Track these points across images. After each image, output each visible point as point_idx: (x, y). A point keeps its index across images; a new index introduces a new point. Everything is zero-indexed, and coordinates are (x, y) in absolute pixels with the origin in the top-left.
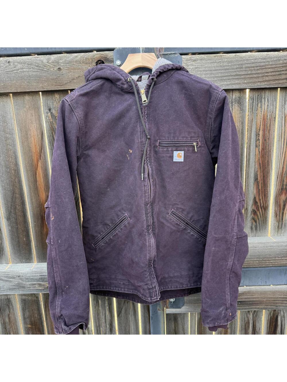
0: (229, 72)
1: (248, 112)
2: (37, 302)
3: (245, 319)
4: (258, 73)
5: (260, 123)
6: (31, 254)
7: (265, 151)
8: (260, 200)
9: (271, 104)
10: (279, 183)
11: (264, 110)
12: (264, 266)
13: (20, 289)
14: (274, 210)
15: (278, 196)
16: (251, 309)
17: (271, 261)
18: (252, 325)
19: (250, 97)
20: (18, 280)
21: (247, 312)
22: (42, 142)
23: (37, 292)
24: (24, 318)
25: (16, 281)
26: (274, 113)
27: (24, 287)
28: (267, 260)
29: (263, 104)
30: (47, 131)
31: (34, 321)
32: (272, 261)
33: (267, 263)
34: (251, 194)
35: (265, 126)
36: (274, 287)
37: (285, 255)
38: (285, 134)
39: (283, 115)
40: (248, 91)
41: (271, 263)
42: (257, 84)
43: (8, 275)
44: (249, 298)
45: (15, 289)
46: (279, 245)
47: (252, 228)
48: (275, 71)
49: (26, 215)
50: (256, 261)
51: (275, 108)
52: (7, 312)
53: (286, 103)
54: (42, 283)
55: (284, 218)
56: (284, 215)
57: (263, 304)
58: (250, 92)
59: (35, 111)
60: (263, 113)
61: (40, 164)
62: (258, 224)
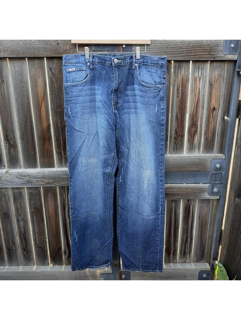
0: (160, 50)
1: (173, 75)
2: (39, 194)
3: (170, 206)
4: (178, 51)
5: (180, 82)
6: (36, 162)
7: (183, 100)
8: (179, 130)
9: (186, 71)
10: (191, 120)
11: (183, 74)
12: (180, 171)
13: (28, 184)
14: (187, 138)
15: (190, 128)
17: (184, 168)
18: (174, 211)
19: (174, 66)
20: (28, 178)
22: (45, 89)
23: (40, 186)
24: (30, 206)
25: (26, 179)
26: (188, 76)
27: (32, 183)
28: (182, 167)
29: (182, 71)
30: (48, 83)
31: (37, 207)
32: (185, 168)
33: (182, 170)
34: (174, 127)
35: (182, 85)
36: (186, 185)
37: (193, 165)
38: (195, 90)
39: (194, 78)
41: (185, 169)
42: (177, 57)
43: (22, 174)
44: (171, 192)
45: (26, 183)
46: (190, 158)
47: (174, 149)
48: (188, 50)
49: (34, 137)
50: (176, 168)
51: (188, 73)
52: (19, 201)
53: (196, 70)
54: (44, 180)
55: (194, 143)
56: (194, 141)
57: (180, 195)
58: (174, 62)
59: (41, 70)
60: (181, 76)
61: (44, 104)
62: (178, 146)
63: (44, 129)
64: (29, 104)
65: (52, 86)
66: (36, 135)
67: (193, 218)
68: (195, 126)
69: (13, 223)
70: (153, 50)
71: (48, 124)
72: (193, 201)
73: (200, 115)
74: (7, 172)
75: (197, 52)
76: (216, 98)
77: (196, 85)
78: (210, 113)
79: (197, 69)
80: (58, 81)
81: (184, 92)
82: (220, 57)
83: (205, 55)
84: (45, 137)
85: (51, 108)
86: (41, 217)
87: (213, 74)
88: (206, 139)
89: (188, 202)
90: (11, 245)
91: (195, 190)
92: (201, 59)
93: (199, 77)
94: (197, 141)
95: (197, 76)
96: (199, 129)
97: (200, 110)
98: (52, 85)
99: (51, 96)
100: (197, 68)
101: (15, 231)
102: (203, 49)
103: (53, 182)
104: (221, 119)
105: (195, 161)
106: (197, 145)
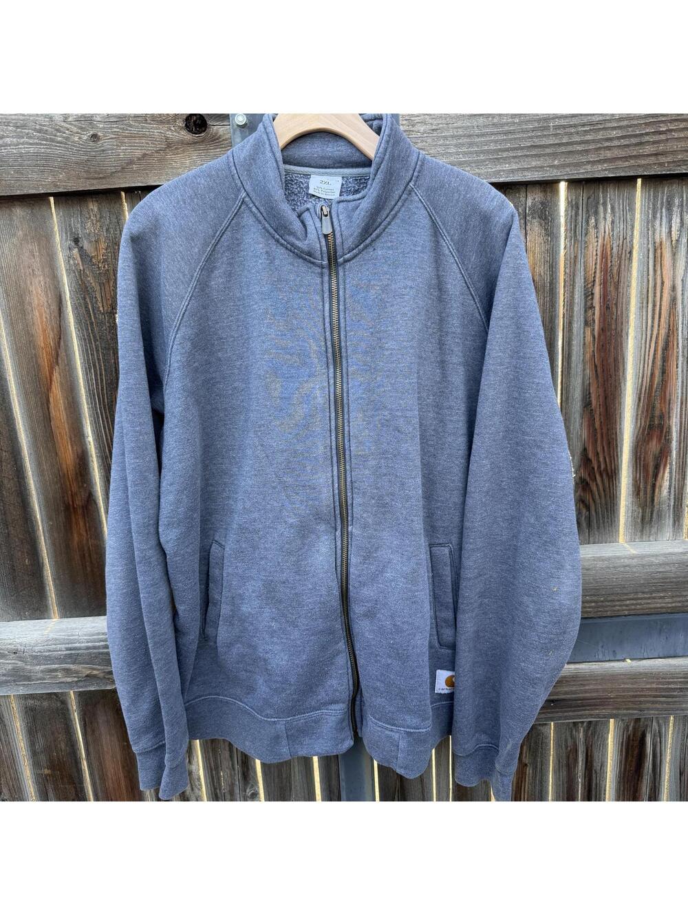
0: (515, 139)
1: (566, 238)
3: (566, 741)
4: (587, 142)
5: (594, 267)
6: (46, 598)
7: (608, 334)
8: (598, 454)
9: (620, 218)
10: (642, 412)
11: (605, 232)
12: (609, 614)
13: (18, 683)
14: (631, 479)
15: (640, 444)
16: (580, 718)
17: (625, 603)
18: (585, 754)
19: (568, 203)
20: (13, 661)
21: (571, 725)
22: (60, 321)
23: (60, 688)
24: (34, 754)
25: (8, 664)
26: (628, 241)
27: (29, 679)
28: (616, 598)
29: (601, 219)
30: (70, 294)
31: (59, 759)
32: (628, 602)
33: (618, 608)
34: (575, 440)
35: (605, 274)
36: (635, 663)
37: (660, 587)
38: (655, 292)
39: (650, 246)
40: (563, 186)
41: (627, 606)
42: (584, 167)
44: (575, 692)
45: (6, 682)
46: (645, 562)
48: (629, 135)
49: (29, 503)
50: (591, 602)
51: (629, 227)
53: (658, 215)
54: (72, 667)
55: (656, 499)
56: (657, 490)
57: (608, 705)
58: (568, 188)
59: (39, 245)
60: (600, 241)
61: (58, 376)
62: (593, 513)
63: (65, 470)
65: (86, 307)
66: (38, 496)
67: (657, 776)
68: (662, 432)
71: (80, 451)
73: (680, 391)
75: (667, 140)
77: (662, 272)
79: (664, 210)
80: (107, 286)
81: (615, 302)
84: (70, 500)
85: (86, 392)
92: (683, 170)
93: (674, 239)
94: (670, 492)
95: (664, 236)
96: (674, 444)
97: (680, 369)
98: (86, 303)
99: (86, 346)
100: (662, 203)
103: (110, 673)
105: (667, 572)
106: (669, 506)
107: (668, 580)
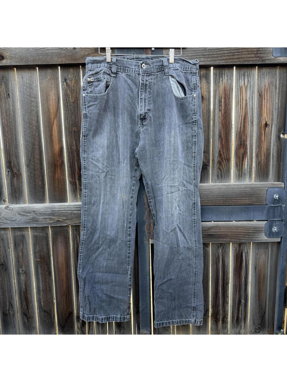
0: (197, 53)
1: (213, 84)
2: (47, 237)
3: (215, 254)
4: (218, 54)
5: (222, 93)
6: (45, 196)
7: (226, 114)
8: (224, 153)
9: (229, 78)
10: (238, 139)
11: (225, 83)
12: (227, 204)
13: (33, 223)
14: (235, 161)
15: (237, 150)
16: (219, 242)
18: (222, 259)
19: (214, 73)
20: (33, 215)
22: (58, 104)
23: (48, 225)
24: (35, 253)
25: (31, 216)
26: (232, 85)
27: (37, 221)
28: (230, 199)
29: (224, 79)
30: (62, 96)
31: (43, 255)
32: (234, 201)
33: (230, 203)
34: (216, 148)
35: (225, 95)
36: (236, 223)
37: (244, 196)
38: (240, 102)
39: (239, 87)
41: (233, 202)
43: (26, 210)
44: (217, 232)
45: (30, 222)
46: (239, 187)
47: (218, 176)
49: (43, 163)
50: (221, 200)
51: (232, 81)
52: (21, 247)
53: (241, 78)
54: (52, 217)
55: (243, 168)
56: (243, 165)
57: (228, 237)
58: (214, 69)
59: (54, 81)
60: (223, 85)
61: (56, 122)
62: (223, 173)
63: (56, 152)
64: (38, 122)
65: (67, 100)
66: (46, 160)
67: (247, 269)
68: (244, 146)
69: (12, 277)
70: (188, 54)
71: (61, 146)
72: (246, 246)
73: (249, 133)
74: (8, 207)
75: (241, 54)
76: (267, 111)
77: (242, 95)
78: (261, 130)
79: (242, 76)
80: (73, 94)
81: (228, 104)
82: (270, 59)
83: (252, 57)
84: (56, 163)
85: (64, 126)
86: (48, 269)
87: (262, 83)
88: (259, 164)
89: (239, 248)
90: (8, 308)
91: (249, 230)
92: (246, 63)
93: (246, 85)
94: (247, 166)
95: (243, 84)
96: (248, 150)
97: (249, 126)
99: (65, 112)
100: (242, 75)
101: (14, 288)
102: (248, 51)
103: (65, 220)
104: (276, 138)
105: (247, 190)
106: (247, 171)
107: (247, 194)
